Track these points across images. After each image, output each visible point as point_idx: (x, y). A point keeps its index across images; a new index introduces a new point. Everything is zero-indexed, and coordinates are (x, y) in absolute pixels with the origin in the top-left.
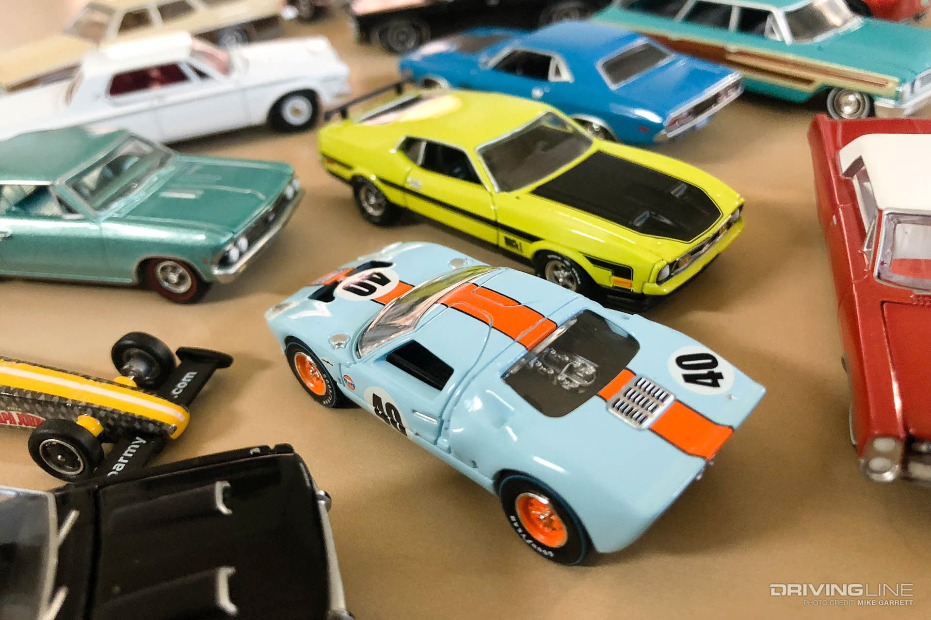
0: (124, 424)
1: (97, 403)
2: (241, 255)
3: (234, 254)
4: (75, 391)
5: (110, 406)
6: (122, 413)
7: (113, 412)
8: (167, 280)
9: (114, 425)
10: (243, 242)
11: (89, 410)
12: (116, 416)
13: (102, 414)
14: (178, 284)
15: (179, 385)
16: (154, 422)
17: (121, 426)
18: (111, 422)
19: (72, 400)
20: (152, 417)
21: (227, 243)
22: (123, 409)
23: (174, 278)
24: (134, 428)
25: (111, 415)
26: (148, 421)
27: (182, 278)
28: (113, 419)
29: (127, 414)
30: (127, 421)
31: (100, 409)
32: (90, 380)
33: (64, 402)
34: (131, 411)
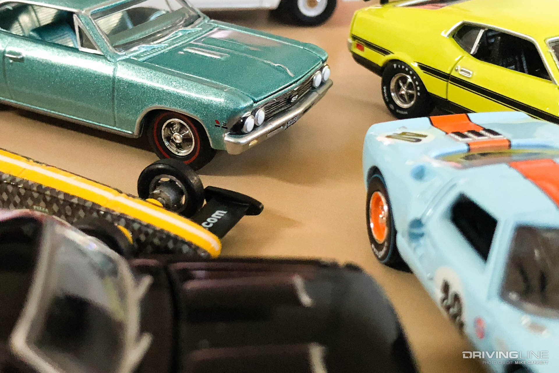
0: (156, 241)
1: (132, 215)
2: (255, 127)
3: (250, 123)
4: (109, 201)
5: (145, 220)
6: (158, 229)
7: (148, 226)
8: (169, 139)
9: (145, 241)
10: (261, 114)
11: (123, 220)
12: (150, 231)
13: (136, 226)
14: (179, 147)
15: (209, 220)
16: (190, 244)
17: (152, 243)
18: (143, 238)
19: (106, 208)
20: (187, 238)
21: (245, 110)
22: (159, 226)
23: (178, 138)
24: (166, 247)
25: (144, 229)
26: (183, 242)
27: (187, 140)
28: (147, 234)
29: (162, 231)
30: (161, 239)
31: (134, 221)
32: (123, 195)
33: (97, 208)
34: (167, 228)
